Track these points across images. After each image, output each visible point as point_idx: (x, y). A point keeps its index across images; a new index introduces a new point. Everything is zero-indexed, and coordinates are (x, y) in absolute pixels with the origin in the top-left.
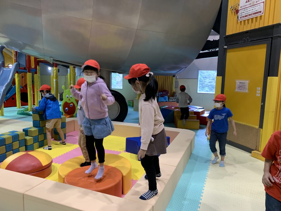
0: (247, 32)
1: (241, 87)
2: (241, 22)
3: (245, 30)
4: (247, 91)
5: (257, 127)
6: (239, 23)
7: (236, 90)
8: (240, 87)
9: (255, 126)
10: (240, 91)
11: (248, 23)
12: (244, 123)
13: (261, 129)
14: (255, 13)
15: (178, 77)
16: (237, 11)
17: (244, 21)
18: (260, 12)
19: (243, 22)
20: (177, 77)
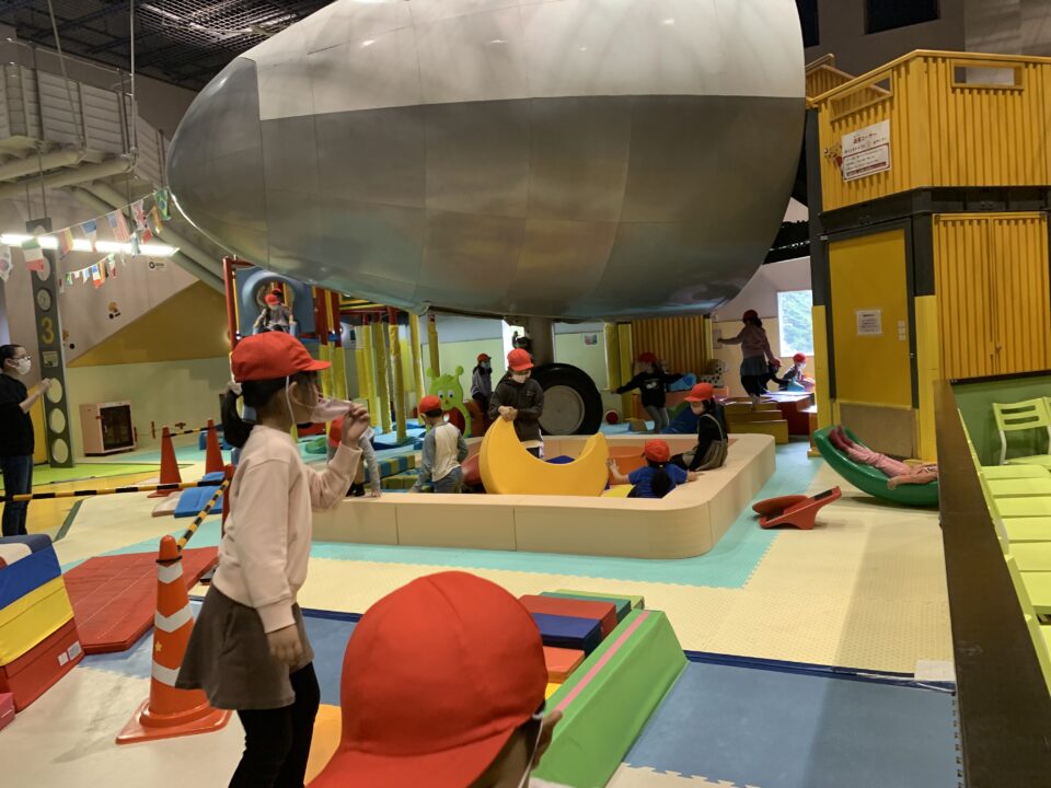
0: (865, 205)
1: (868, 323)
2: (849, 182)
3: (860, 201)
4: (880, 332)
5: (909, 407)
6: (847, 185)
7: (859, 333)
8: (865, 326)
9: (904, 406)
10: (866, 333)
11: (864, 185)
12: (883, 404)
13: (917, 411)
14: (875, 166)
15: (717, 319)
16: (839, 161)
17: (857, 181)
18: (884, 163)
19: (853, 184)
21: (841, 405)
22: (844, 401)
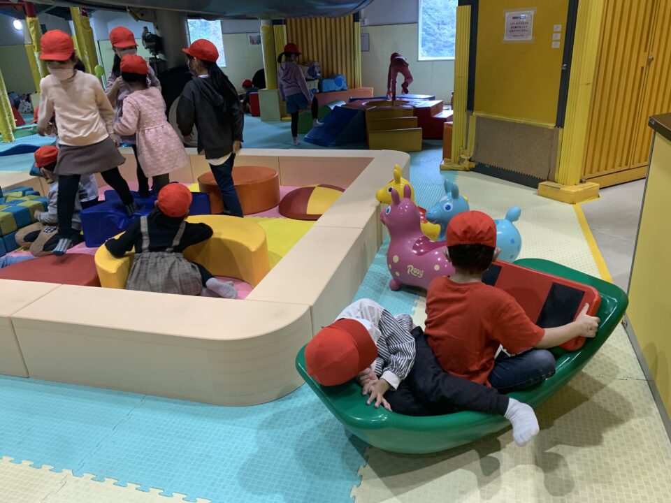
4: (530, 38)
5: (552, 125)
7: (506, 38)
8: (514, 29)
9: (547, 124)
10: (514, 39)
12: (523, 121)
13: (561, 130)
15: (367, 22)
20: (364, 21)
21: (478, 118)
22: (481, 114)
